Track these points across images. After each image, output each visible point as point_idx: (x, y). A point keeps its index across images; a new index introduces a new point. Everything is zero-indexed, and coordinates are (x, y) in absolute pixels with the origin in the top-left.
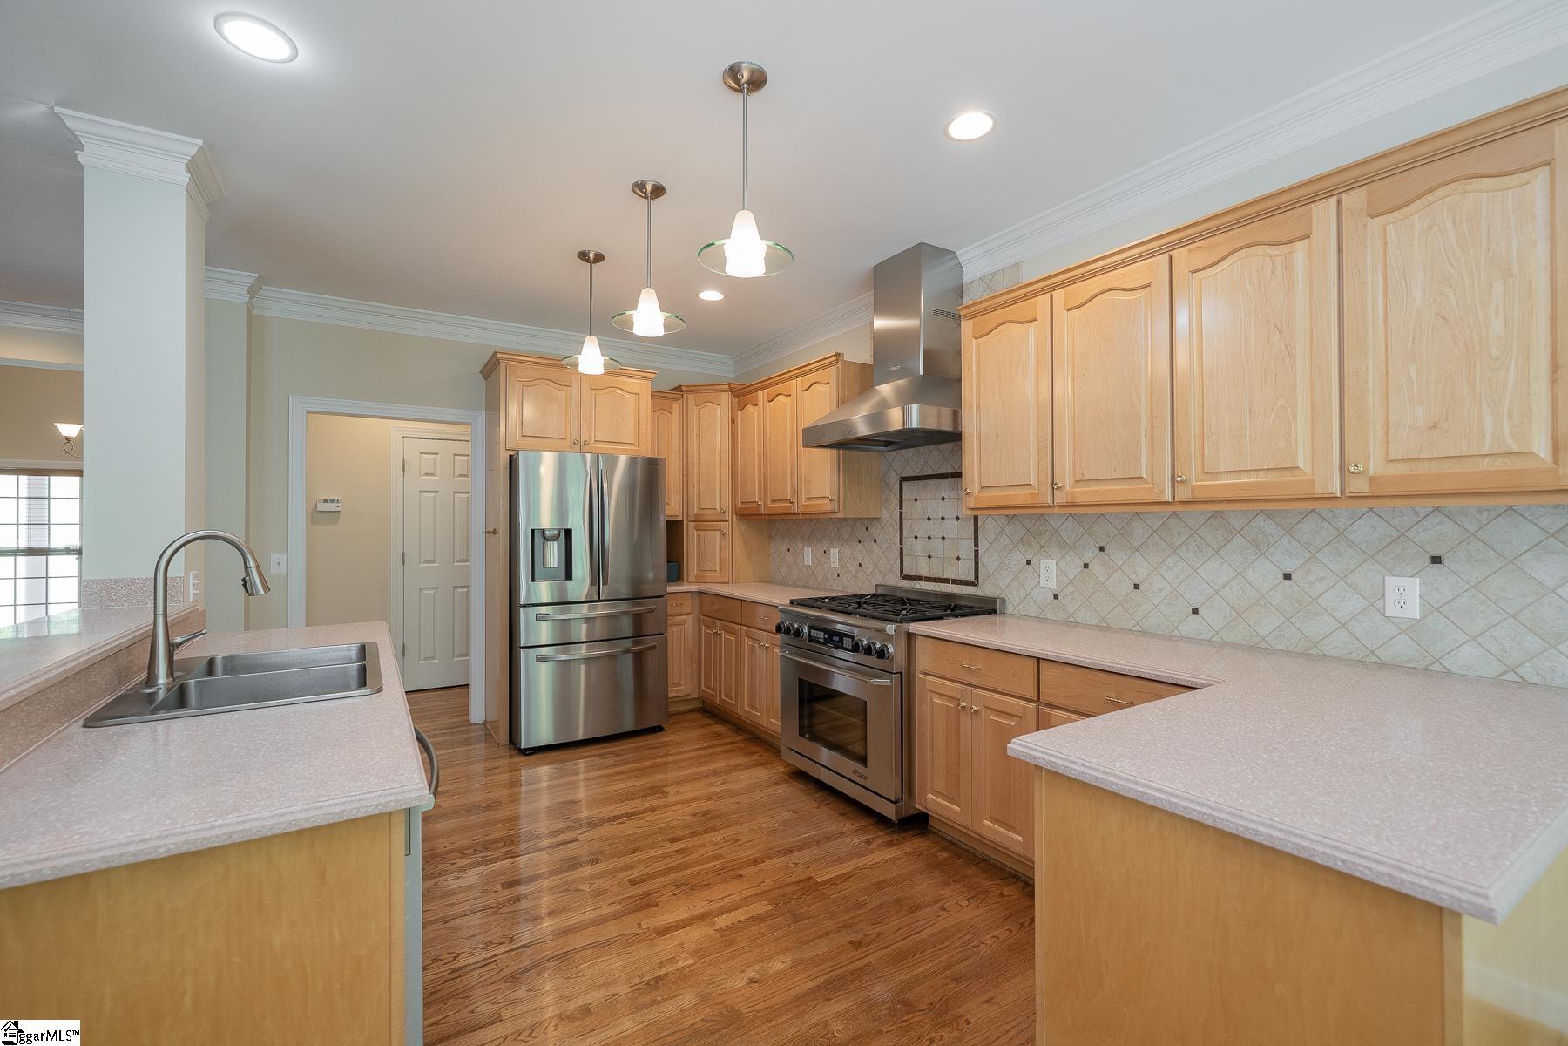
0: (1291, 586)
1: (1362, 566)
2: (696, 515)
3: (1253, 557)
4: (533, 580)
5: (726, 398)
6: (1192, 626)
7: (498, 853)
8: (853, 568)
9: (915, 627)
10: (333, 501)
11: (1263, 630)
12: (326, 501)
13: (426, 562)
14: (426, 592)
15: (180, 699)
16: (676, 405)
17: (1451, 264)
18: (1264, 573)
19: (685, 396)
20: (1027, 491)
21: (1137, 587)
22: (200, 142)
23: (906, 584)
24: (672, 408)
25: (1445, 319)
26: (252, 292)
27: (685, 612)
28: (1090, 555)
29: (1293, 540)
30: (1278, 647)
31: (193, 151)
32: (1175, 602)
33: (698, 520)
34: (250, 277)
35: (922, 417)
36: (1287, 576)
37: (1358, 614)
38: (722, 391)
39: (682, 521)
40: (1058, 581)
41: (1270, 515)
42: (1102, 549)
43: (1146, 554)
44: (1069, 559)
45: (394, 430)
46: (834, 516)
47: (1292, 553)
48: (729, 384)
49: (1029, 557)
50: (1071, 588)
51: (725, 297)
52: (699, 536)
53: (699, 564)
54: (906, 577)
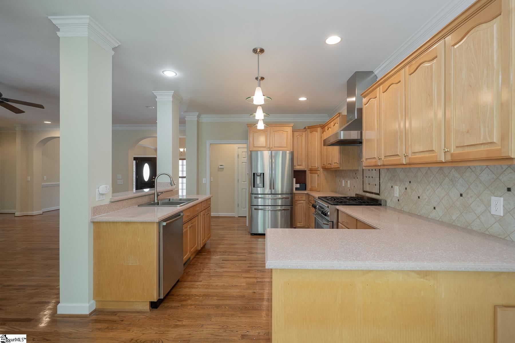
0: (462, 199)
1: (484, 192)
2: (310, 169)
3: (451, 187)
4: (254, 187)
5: (319, 129)
6: (433, 214)
7: (227, 254)
8: (353, 188)
9: (338, 207)
10: (222, 165)
11: (454, 218)
12: (221, 165)
13: (243, 182)
14: (244, 190)
15: (158, 204)
16: (304, 134)
17: (473, 63)
18: (454, 193)
19: (307, 130)
20: (374, 160)
21: (419, 197)
22: (173, 91)
23: (364, 194)
24: (303, 134)
25: (471, 86)
26: (198, 117)
27: (303, 200)
28: (407, 184)
29: (463, 180)
30: (459, 225)
31: (172, 94)
32: (429, 204)
33: (311, 170)
34: (197, 114)
35: (344, 135)
36: (461, 195)
37: (482, 213)
38: (319, 127)
39: (306, 171)
40: (399, 194)
41: (456, 169)
42: (410, 182)
43: (421, 185)
44: (402, 186)
45: (236, 146)
46: (339, 169)
47: (462, 185)
48: (320, 125)
49: (392, 185)
50: (402, 197)
51: (307, 99)
52: (311, 176)
53: (311, 185)
54: (364, 191)
